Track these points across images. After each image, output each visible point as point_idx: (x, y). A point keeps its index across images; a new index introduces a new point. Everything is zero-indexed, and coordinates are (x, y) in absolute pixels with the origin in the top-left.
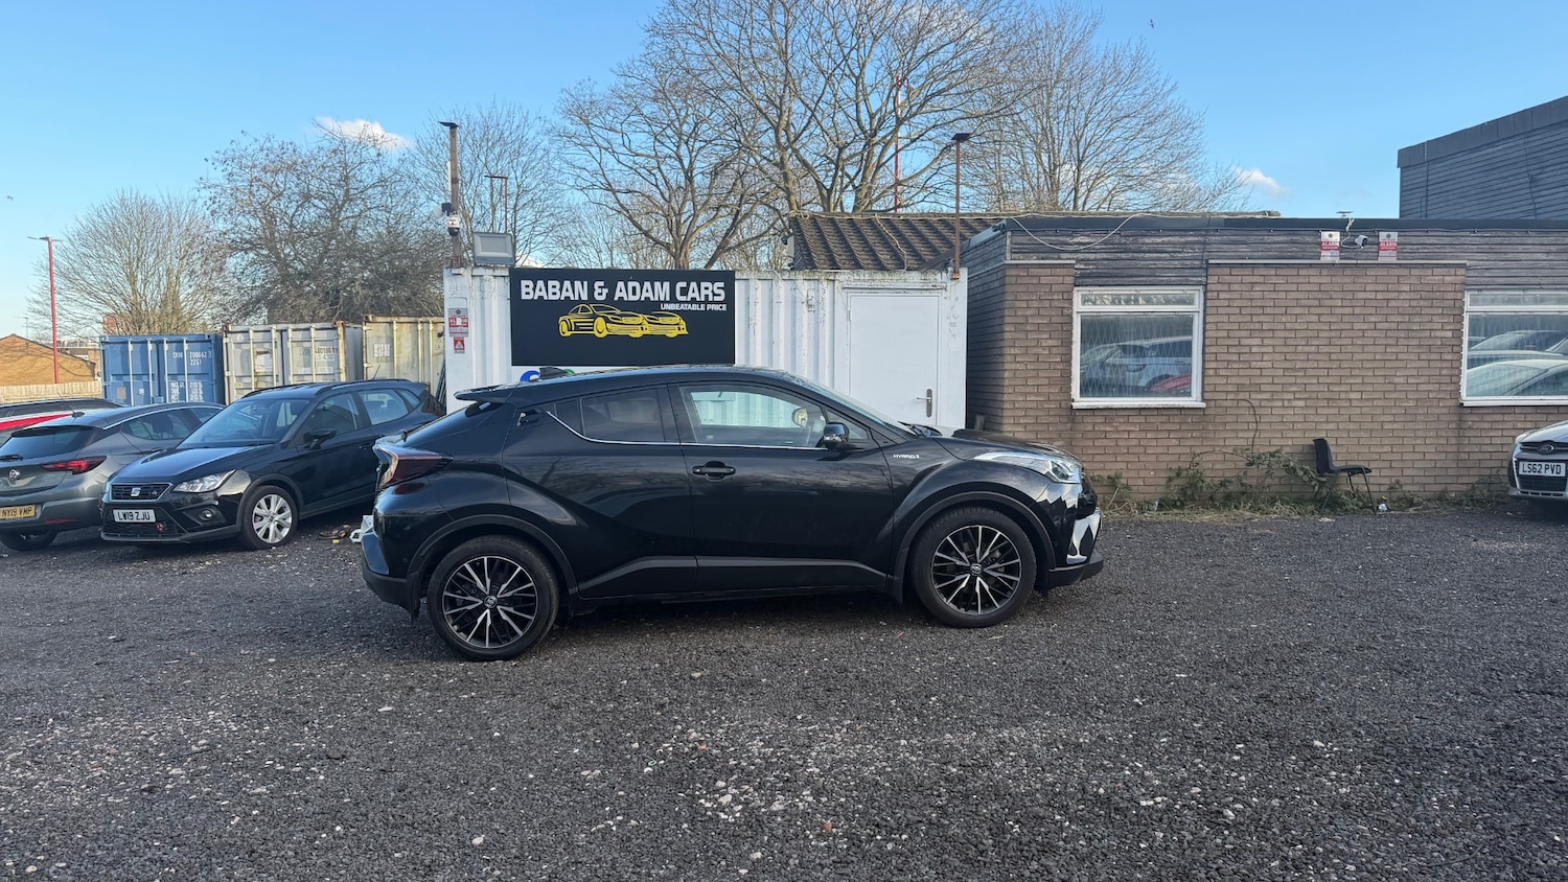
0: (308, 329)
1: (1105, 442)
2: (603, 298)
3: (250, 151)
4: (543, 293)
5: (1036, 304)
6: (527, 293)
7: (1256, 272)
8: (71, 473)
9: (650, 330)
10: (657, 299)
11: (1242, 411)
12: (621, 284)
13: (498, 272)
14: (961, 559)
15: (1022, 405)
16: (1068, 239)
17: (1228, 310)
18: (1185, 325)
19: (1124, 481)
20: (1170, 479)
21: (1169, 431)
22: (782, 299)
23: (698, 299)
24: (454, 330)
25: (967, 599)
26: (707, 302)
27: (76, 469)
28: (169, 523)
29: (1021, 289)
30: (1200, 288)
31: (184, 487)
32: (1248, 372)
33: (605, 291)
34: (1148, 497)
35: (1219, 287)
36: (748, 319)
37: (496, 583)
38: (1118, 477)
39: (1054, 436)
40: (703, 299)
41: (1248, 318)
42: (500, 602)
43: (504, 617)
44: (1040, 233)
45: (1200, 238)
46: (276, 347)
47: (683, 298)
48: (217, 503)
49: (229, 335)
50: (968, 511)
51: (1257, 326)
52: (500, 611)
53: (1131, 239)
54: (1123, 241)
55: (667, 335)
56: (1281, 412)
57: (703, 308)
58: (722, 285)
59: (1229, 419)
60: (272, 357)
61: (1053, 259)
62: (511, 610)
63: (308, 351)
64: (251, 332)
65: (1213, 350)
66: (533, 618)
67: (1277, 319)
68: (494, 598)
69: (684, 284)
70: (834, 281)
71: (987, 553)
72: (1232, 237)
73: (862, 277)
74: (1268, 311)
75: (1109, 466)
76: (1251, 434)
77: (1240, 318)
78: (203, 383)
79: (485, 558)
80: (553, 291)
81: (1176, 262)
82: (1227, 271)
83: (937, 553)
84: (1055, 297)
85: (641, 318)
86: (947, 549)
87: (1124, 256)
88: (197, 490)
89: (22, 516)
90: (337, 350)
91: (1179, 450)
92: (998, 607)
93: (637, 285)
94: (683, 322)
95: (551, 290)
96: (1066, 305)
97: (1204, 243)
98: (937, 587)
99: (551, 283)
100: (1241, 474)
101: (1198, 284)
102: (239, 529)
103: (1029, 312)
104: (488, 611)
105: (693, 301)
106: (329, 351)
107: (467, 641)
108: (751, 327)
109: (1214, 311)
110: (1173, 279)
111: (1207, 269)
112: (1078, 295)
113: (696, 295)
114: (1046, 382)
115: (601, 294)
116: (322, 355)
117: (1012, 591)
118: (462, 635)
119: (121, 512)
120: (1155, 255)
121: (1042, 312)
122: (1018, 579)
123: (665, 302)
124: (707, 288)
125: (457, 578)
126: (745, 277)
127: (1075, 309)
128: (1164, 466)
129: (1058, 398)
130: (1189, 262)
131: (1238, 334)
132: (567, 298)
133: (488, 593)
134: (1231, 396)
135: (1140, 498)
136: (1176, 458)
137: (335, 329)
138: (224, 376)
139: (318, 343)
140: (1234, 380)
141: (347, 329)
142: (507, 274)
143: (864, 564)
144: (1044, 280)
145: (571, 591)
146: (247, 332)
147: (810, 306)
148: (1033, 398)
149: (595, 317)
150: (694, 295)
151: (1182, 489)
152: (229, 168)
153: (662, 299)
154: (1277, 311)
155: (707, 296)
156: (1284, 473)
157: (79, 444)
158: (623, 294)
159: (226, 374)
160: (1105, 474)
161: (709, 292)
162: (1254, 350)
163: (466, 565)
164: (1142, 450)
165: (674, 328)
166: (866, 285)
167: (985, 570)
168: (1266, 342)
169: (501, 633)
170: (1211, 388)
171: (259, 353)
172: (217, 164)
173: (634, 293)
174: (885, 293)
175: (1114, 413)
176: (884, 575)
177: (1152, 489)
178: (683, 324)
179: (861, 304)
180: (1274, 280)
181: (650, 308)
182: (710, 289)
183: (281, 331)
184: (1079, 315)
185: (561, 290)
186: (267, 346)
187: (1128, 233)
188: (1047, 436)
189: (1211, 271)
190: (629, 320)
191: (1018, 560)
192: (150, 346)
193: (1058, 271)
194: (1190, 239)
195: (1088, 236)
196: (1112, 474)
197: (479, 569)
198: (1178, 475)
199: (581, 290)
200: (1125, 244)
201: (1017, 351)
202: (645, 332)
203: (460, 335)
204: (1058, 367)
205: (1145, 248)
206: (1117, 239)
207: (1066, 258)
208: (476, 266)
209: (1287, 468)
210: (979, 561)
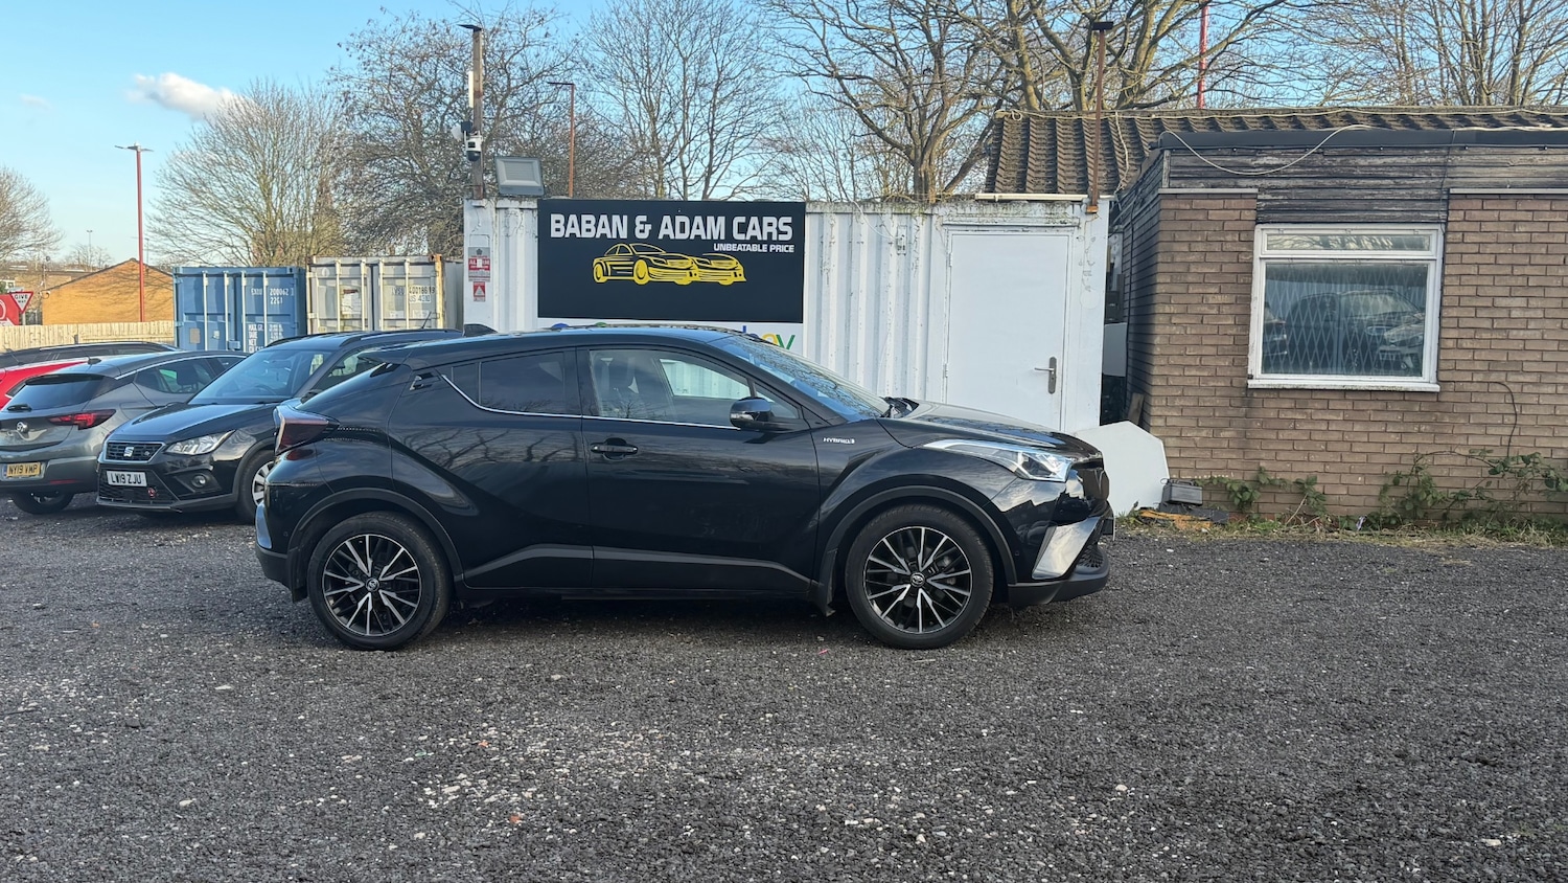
0: (402, 264)
1: (1294, 435)
2: (645, 236)
3: (390, 33)
4: (576, 230)
5: (1201, 247)
6: (558, 230)
7: (1520, 206)
8: (77, 427)
9: (699, 275)
10: (709, 238)
11: (1495, 398)
12: (667, 219)
13: (525, 204)
14: (901, 567)
15: (1178, 381)
16: (1248, 160)
17: (1478, 259)
18: (1414, 278)
19: (1318, 488)
20: (1385, 488)
21: (1386, 423)
22: (864, 239)
23: (759, 238)
24: (474, 273)
25: (905, 614)
26: (770, 241)
27: (82, 424)
28: (161, 488)
29: (1183, 227)
30: (1438, 227)
31: (177, 448)
32: (1505, 345)
33: (648, 227)
34: (1353, 511)
35: (1465, 226)
36: (821, 264)
37: (378, 564)
38: (1312, 482)
39: (1221, 423)
40: (765, 238)
41: (1508, 270)
42: (383, 585)
43: (386, 602)
44: (1210, 152)
45: (1440, 159)
46: (366, 285)
47: (741, 237)
48: (211, 468)
49: (313, 269)
50: (909, 508)
51: (1521, 281)
52: (382, 596)
53: (1339, 160)
54: (1327, 162)
55: (721, 282)
56: (1553, 400)
57: (764, 249)
58: (789, 220)
59: (1474, 408)
60: (360, 297)
61: (1227, 187)
62: (393, 595)
63: (400, 291)
64: (338, 265)
65: (1454, 313)
66: (416, 606)
67: (1552, 271)
68: (376, 581)
69: (742, 219)
70: (931, 215)
71: (930, 561)
72: (1488, 157)
73: (968, 211)
74: (1537, 260)
75: (1298, 467)
76: (1507, 431)
77: (1494, 270)
78: (283, 326)
79: (367, 536)
80: (587, 228)
81: (1404, 192)
82: (1477, 204)
83: (871, 558)
84: (1229, 238)
85: (690, 261)
86: (883, 553)
87: (1327, 183)
88: (192, 452)
89: (28, 474)
90: (434, 289)
91: (1399, 449)
92: (944, 626)
93: (686, 219)
94: (740, 267)
95: (585, 226)
96: (1244, 249)
97: (1445, 166)
98: (869, 598)
99: (585, 218)
100: (1483, 485)
101: (1437, 221)
102: (236, 500)
103: (1192, 258)
104: (369, 595)
105: (754, 240)
106: (424, 291)
107: (347, 626)
108: (824, 273)
109: (1456, 259)
110: (1398, 214)
111: (1447, 201)
112: (1262, 237)
113: (757, 233)
114: (1213, 350)
115: (643, 231)
116: (417, 296)
117: (961, 608)
118: (342, 620)
119: (114, 473)
120: (1372, 182)
121: (1210, 258)
122: (968, 594)
123: (719, 241)
124: (770, 224)
125: (337, 556)
126: (818, 210)
127: (1257, 254)
128: (1377, 469)
129: (1229, 373)
130: (1422, 192)
131: (1490, 292)
132: (604, 236)
133: (369, 575)
134: (1478, 377)
135: (1341, 512)
136: (1395, 459)
137: (433, 264)
138: (306, 318)
139: (412, 281)
140: (1484, 355)
141: (446, 264)
142: (536, 206)
143: (786, 566)
144: (1213, 215)
145: (456, 578)
146: (333, 265)
147: (899, 248)
148: (1193, 373)
149: (635, 259)
150: (754, 233)
151: (1402, 503)
152: (366, 54)
153: (716, 237)
154: (1551, 260)
155: (770, 234)
156: (1544, 487)
157: (88, 396)
158: (669, 232)
159: (310, 316)
160: (1293, 478)
161: (773, 230)
162: (1515, 314)
163: (347, 543)
164: (1346, 446)
165: (729, 274)
166: (974, 221)
167: (929, 581)
168: (1533, 303)
169: (383, 620)
170: (1450, 365)
171: (346, 292)
172: (351, 49)
173: (682, 230)
174: (999, 231)
175: (1307, 395)
176: (808, 580)
177: (1359, 501)
178: (740, 270)
179: (964, 244)
180: (1547, 216)
181: (700, 249)
182: (775, 225)
183: (372, 266)
184: (1264, 262)
185: (596, 226)
186: (355, 283)
187: (1333, 152)
188: (1212, 423)
189: (1453, 204)
190: (677, 263)
191: (969, 571)
192: (227, 281)
193: (1234, 203)
194: (1424, 160)
195: (1278, 156)
196: (1303, 478)
197: (360, 548)
198: (1396, 483)
199: (619, 226)
200: (1331, 166)
201: (1173, 309)
202: (694, 279)
203: (481, 280)
204: (1230, 332)
205: (1358, 172)
206: (1319, 160)
207: (1248, 187)
208: (501, 196)
209: (1548, 480)
210: (921, 569)
